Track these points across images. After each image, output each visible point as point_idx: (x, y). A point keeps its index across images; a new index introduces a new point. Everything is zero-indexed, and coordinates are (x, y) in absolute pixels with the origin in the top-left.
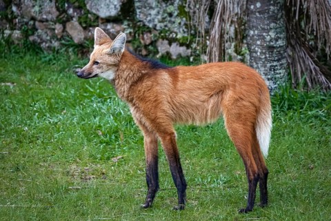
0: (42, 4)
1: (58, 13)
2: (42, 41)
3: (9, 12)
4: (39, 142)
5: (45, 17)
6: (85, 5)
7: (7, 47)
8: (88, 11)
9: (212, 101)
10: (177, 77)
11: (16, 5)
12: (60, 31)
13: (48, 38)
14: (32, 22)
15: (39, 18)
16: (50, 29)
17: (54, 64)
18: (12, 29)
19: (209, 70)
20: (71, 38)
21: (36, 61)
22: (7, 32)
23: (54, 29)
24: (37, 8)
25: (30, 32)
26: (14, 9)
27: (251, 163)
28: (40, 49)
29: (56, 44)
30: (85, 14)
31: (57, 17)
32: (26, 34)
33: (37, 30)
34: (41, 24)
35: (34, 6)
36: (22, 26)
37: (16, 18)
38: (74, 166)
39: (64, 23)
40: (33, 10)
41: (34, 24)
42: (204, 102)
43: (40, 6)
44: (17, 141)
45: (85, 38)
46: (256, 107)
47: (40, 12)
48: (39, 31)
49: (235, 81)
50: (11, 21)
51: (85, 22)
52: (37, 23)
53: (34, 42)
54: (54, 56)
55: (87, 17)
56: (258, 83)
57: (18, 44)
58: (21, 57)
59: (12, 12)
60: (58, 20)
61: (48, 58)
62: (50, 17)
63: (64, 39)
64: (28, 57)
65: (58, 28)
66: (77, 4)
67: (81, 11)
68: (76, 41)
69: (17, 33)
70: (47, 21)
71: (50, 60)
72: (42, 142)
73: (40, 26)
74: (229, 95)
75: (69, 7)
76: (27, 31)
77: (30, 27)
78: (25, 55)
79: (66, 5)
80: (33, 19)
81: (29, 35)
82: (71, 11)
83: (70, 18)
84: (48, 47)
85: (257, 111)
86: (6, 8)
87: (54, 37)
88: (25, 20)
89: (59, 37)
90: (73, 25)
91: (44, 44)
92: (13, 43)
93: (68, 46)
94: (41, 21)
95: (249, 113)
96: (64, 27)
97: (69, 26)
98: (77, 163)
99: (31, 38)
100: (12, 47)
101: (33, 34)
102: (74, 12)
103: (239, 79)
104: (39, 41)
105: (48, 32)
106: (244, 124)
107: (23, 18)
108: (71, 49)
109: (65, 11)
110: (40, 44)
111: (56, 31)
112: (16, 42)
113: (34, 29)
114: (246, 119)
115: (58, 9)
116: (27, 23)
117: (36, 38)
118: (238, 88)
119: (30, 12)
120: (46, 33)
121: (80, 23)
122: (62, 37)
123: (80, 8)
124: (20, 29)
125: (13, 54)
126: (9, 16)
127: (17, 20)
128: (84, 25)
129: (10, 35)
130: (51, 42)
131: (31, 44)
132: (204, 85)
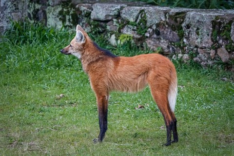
0: (202, 37)
1: (212, 43)
2: (202, 61)
3: (181, 42)
4: (199, 119)
5: (204, 45)
6: (230, 38)
7: (179, 65)
8: (232, 41)
9: (140, 78)
10: (118, 63)
11: (186, 38)
12: (214, 54)
13: (206, 59)
14: (195, 49)
15: (200, 46)
16: (207, 53)
17: (209, 75)
18: (183, 53)
19: (138, 59)
20: (220, 59)
21: (197, 73)
22: (180, 55)
23: (210, 53)
24: (199, 40)
25: (194, 55)
26: (185, 40)
27: (167, 116)
28: (200, 66)
29: (210, 63)
30: (230, 43)
31: (212, 46)
32: (192, 56)
33: (199, 54)
34: (201, 50)
35: (197, 39)
36: (189, 51)
37: (186, 46)
38: (221, 134)
39: (216, 49)
40: (197, 41)
41: (197, 50)
42: (134, 79)
43: (201, 39)
44: (185, 118)
45: (230, 59)
46: (168, 80)
47: (201, 42)
48: (200, 54)
49: (155, 65)
50: (182, 48)
51: (230, 48)
52: (199, 50)
53: (197, 61)
54: (209, 70)
55: (231, 45)
56: (169, 66)
57: (187, 63)
58: (189, 71)
59: (184, 42)
60: (212, 47)
61: (205, 71)
62: (207, 45)
63: (216, 59)
64: (192, 71)
65: (212, 52)
66: (225, 37)
67: (227, 41)
68: (223, 61)
69: (186, 56)
70: (205, 48)
71: (206, 73)
72: (201, 120)
73: (200, 51)
74: (152, 74)
75: (220, 39)
76: (192, 55)
77: (194, 52)
78: (190, 70)
79: (218, 38)
80: (196, 47)
81: (194, 57)
82: (221, 41)
83: (220, 46)
84: (205, 64)
85: (169, 82)
86: (180, 40)
87: (209, 58)
88: (191, 48)
89: (213, 58)
90: (222, 50)
91: (203, 62)
92: (183, 62)
93: (218, 64)
94: (201, 48)
95: (164, 84)
96: (216, 52)
97: (219, 51)
98: (223, 132)
99: (195, 59)
100: (183, 65)
101: (196, 56)
102: (223, 42)
103: (157, 63)
104: (200, 60)
105: (206, 55)
106: (161, 92)
107: (190, 46)
108: (220, 66)
109: (217, 42)
110: (200, 62)
111: (211, 54)
112: (185, 61)
113: (197, 53)
114: (163, 88)
115: (212, 40)
116: (192, 50)
117: (198, 59)
118: (156, 69)
119: (194, 42)
120: (204, 55)
121: (227, 49)
122: (215, 58)
123: (227, 39)
124: (188, 53)
125: (184, 69)
126: (182, 45)
127: (186, 48)
128: (229, 50)
129: (182, 57)
130: (207, 61)
131: (195, 62)
132: (135, 69)
